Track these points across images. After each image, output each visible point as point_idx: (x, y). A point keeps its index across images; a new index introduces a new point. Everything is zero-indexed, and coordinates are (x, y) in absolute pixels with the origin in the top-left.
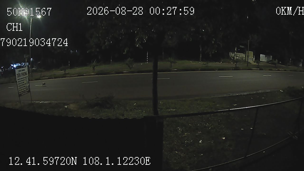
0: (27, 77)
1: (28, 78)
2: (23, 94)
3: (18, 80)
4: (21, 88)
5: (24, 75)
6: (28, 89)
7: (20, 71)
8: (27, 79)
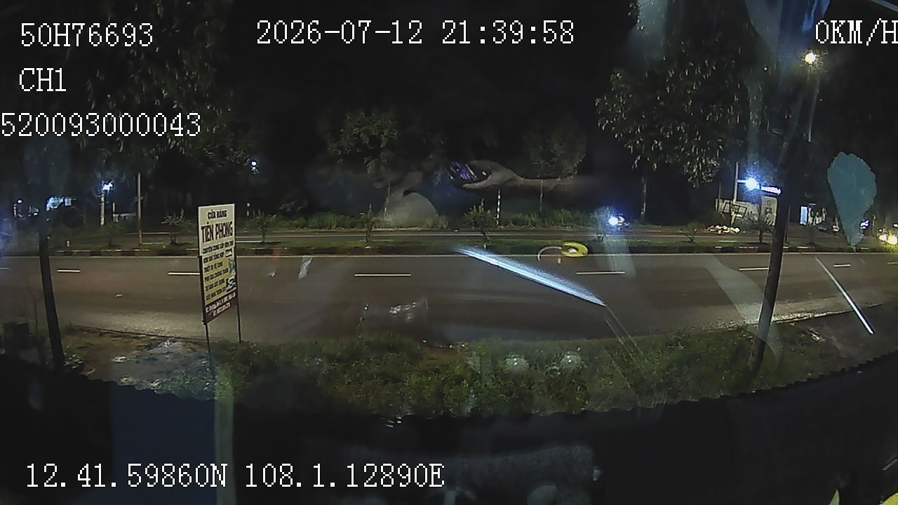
0: (232, 242)
1: (235, 248)
2: (218, 310)
3: (206, 251)
4: (211, 287)
5: (224, 233)
6: (232, 293)
7: (212, 215)
8: (230, 253)
